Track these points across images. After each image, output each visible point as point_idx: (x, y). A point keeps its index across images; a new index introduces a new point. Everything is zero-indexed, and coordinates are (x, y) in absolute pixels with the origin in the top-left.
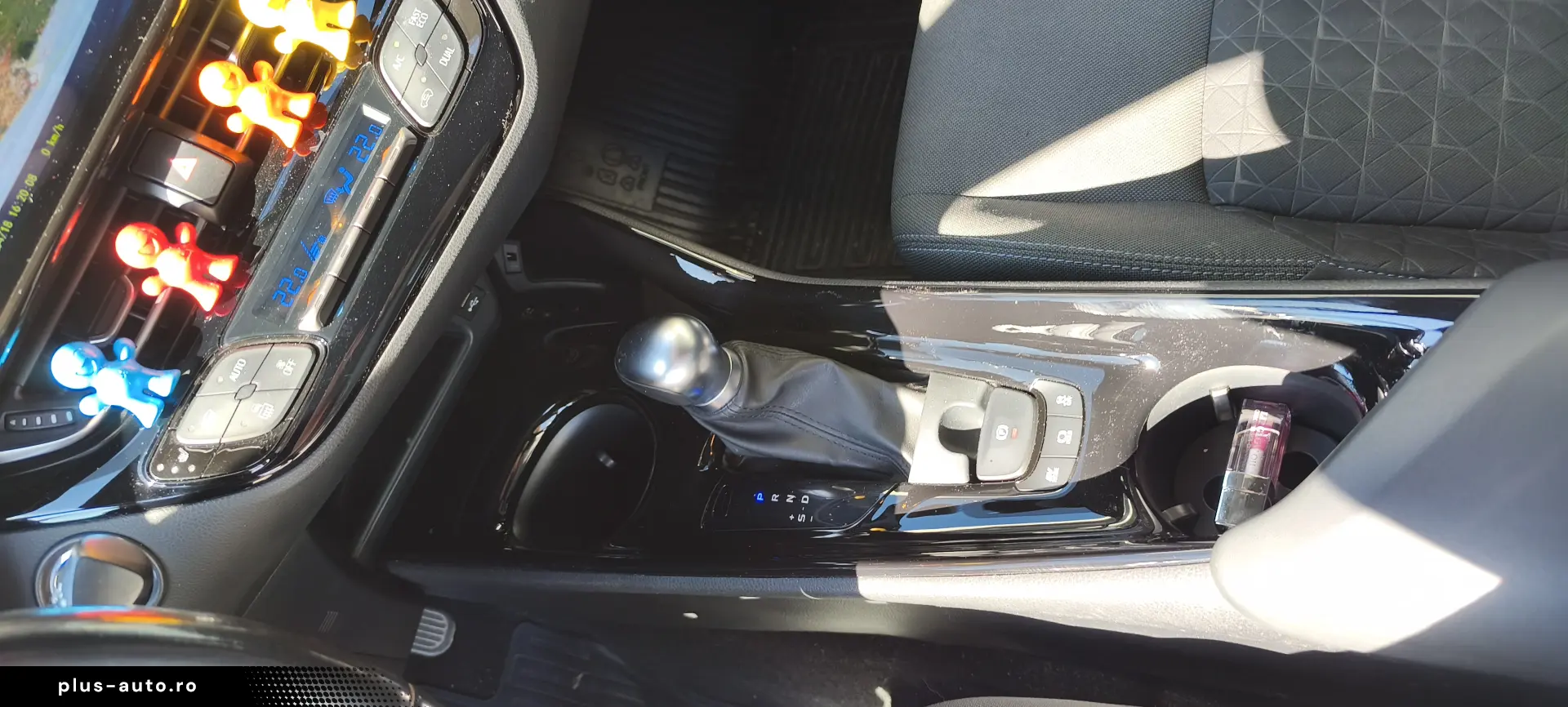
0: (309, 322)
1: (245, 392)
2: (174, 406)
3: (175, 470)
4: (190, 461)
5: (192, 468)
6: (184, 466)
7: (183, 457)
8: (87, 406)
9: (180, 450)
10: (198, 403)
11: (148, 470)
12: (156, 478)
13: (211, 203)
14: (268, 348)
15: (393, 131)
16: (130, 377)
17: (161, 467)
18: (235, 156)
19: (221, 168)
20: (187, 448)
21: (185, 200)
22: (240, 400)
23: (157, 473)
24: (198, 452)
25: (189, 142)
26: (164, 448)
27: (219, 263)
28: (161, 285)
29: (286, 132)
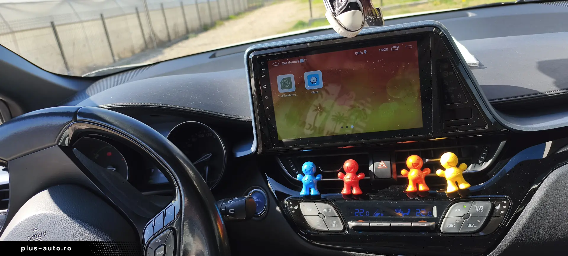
0: (351, 224)
1: (321, 216)
2: (308, 198)
3: (291, 207)
4: (295, 210)
5: (293, 212)
6: (293, 209)
7: (296, 208)
8: (299, 176)
9: (298, 206)
10: (312, 204)
11: (289, 200)
12: (287, 203)
13: (375, 177)
14: (338, 216)
15: (432, 219)
16: (311, 183)
17: (291, 203)
18: (394, 176)
19: (388, 175)
20: (299, 208)
21: (372, 171)
22: (318, 215)
23: (289, 203)
24: (299, 211)
25: (391, 163)
26: (297, 201)
27: (357, 190)
28: (342, 177)
29: (410, 188)
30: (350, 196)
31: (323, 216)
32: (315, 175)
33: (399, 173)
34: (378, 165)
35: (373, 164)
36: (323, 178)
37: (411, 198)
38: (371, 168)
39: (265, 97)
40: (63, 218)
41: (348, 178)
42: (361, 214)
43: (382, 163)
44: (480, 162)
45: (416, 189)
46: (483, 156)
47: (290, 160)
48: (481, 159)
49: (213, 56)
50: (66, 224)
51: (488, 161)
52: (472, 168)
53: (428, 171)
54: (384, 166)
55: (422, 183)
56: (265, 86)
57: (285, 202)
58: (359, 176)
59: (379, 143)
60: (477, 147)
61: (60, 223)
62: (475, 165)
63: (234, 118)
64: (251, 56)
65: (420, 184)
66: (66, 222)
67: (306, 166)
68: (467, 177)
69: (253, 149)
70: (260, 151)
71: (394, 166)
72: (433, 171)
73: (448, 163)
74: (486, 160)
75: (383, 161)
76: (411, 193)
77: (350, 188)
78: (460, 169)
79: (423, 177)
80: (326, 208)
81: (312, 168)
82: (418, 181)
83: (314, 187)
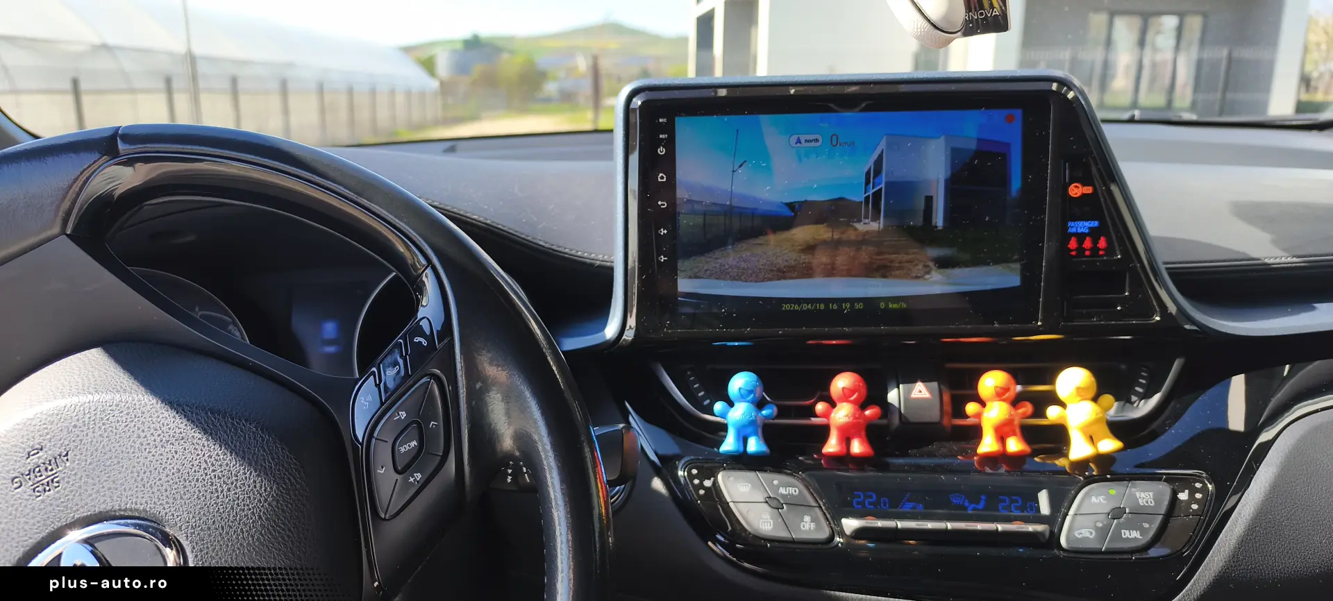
0: (850, 524)
1: (774, 503)
2: (742, 461)
3: (696, 482)
4: (706, 489)
5: (702, 492)
6: (702, 486)
7: (708, 483)
8: (719, 406)
9: (712, 479)
10: (750, 476)
11: (689, 465)
12: (686, 473)
13: (903, 419)
14: (815, 504)
15: (1041, 519)
17: (695, 471)
18: (946, 421)
19: (933, 415)
20: (715, 483)
21: (896, 403)
22: (767, 502)
23: (689, 473)
24: (715, 491)
25: (939, 386)
26: (709, 469)
27: (862, 443)
28: (826, 415)
29: (988, 444)
30: (844, 459)
31: (778, 505)
32: (760, 405)
33: (960, 411)
34: (910, 391)
35: (898, 388)
36: (779, 416)
37: (988, 470)
38: (893, 396)
39: (660, 203)
41: (842, 414)
42: (870, 504)
43: (920, 388)
44: (1134, 398)
45: (1001, 449)
46: (1141, 385)
47: (689, 373)
48: (1137, 394)
51: (1151, 396)
52: (1117, 412)
53: (1028, 408)
54: (923, 393)
55: (1014, 434)
56: (662, 178)
57: (680, 473)
58: (867, 412)
59: (909, 336)
60: (1123, 367)
62: (1124, 405)
64: (637, 102)
65: (1009, 436)
67: (740, 382)
69: (611, 331)
70: (629, 335)
71: (946, 398)
74: (1147, 396)
75: (922, 382)
76: (991, 459)
77: (846, 440)
78: (1099, 405)
79: (1016, 422)
80: (784, 485)
81: (755, 387)
82: (1006, 429)
83: (756, 434)
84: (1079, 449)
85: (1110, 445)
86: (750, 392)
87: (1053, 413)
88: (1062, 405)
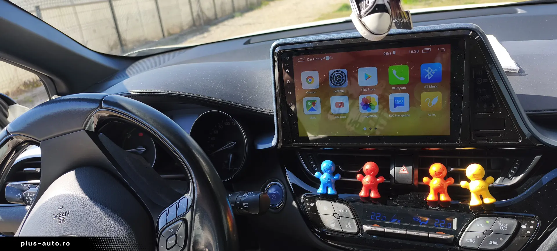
0: (366, 228)
1: (336, 216)
2: (325, 197)
3: (308, 204)
4: (311, 207)
5: (309, 208)
6: (309, 206)
7: (312, 205)
8: (317, 174)
9: (314, 203)
10: (329, 203)
11: (305, 196)
13: (396, 182)
14: (353, 218)
15: (452, 233)
16: (328, 182)
17: (307, 200)
18: (416, 183)
19: (409, 181)
20: (315, 205)
21: (393, 175)
22: (334, 215)
23: (305, 199)
24: (315, 209)
25: (413, 168)
26: (314, 199)
27: (375, 193)
28: (361, 179)
29: (431, 197)
30: (367, 198)
31: (338, 217)
32: (333, 174)
33: (421, 180)
34: (399, 170)
35: (394, 168)
36: (342, 177)
37: (431, 207)
38: (392, 172)
39: (288, 92)
40: (85, 200)
41: (366, 180)
42: (378, 218)
43: (404, 168)
44: (510, 176)
45: (437, 199)
46: (514, 170)
47: (310, 156)
48: (511, 173)
49: (248, 43)
50: (87, 206)
51: (519, 175)
52: (499, 182)
53: (451, 181)
54: (405, 171)
55: (444, 193)
56: (289, 82)
57: (302, 197)
58: (378, 180)
59: (403, 147)
60: (508, 159)
61: (82, 204)
62: (504, 179)
63: (258, 110)
64: (277, 50)
65: (442, 193)
66: (88, 204)
67: (325, 164)
68: (494, 191)
69: (274, 143)
70: (280, 145)
71: (416, 172)
72: (457, 181)
73: (474, 175)
74: (517, 175)
75: (405, 166)
76: (431, 202)
77: (369, 191)
78: (486, 182)
79: (445, 187)
80: (341, 208)
81: (330, 167)
82: (440, 190)
83: (331, 187)
84: (474, 202)
85: (489, 200)
86: (328, 169)
87: (463, 184)
88: (469, 181)
